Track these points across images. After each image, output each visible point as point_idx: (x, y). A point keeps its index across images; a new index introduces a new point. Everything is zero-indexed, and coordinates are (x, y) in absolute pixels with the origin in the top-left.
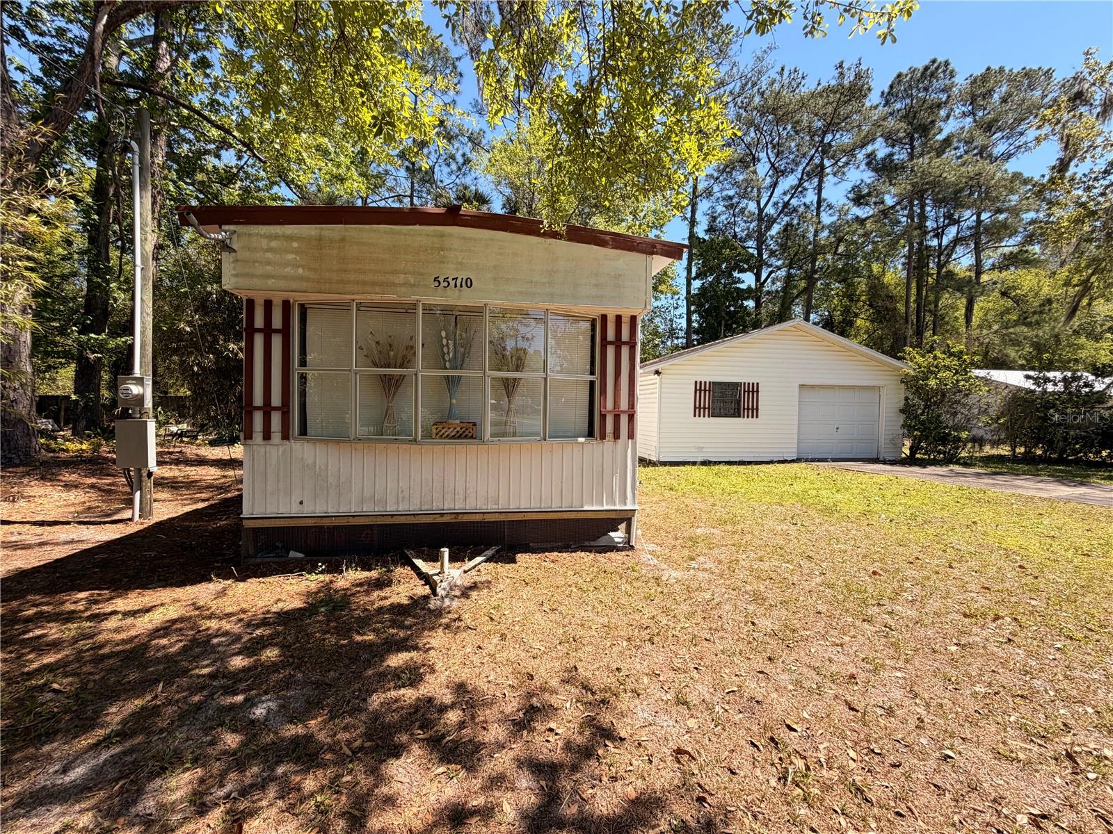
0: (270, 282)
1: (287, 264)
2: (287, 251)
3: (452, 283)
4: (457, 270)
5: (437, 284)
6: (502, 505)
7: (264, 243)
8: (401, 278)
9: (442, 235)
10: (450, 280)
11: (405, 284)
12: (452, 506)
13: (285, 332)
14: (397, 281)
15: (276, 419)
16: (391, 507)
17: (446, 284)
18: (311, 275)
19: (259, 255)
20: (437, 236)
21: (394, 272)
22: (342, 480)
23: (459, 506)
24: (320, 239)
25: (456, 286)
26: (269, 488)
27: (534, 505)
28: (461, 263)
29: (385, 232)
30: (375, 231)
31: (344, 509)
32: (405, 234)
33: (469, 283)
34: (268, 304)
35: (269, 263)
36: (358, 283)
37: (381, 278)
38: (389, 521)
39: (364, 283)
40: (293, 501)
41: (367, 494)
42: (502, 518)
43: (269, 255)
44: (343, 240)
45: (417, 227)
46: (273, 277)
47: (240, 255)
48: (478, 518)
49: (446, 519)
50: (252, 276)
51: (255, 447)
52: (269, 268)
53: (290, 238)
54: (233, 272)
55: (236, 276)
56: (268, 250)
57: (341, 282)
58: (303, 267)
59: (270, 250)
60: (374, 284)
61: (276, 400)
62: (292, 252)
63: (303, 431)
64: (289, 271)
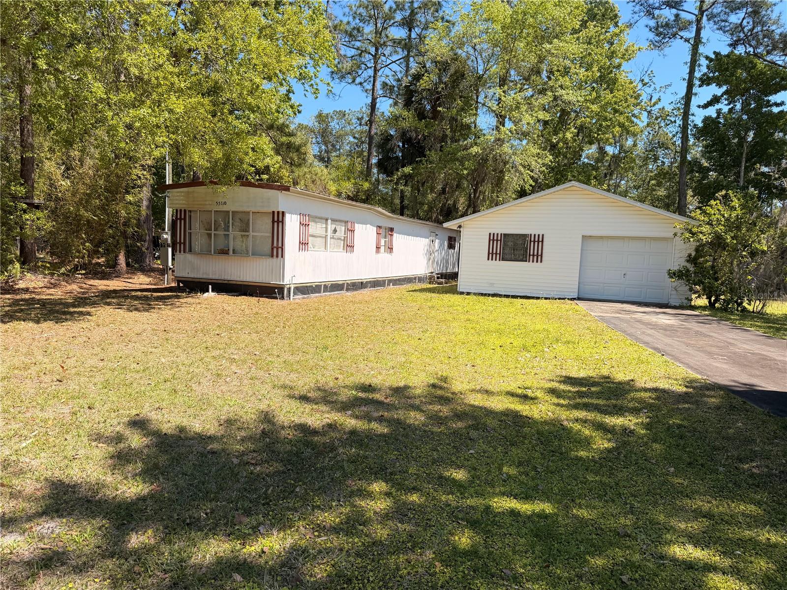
4: (222, 199)
5: (217, 204)
6: (241, 279)
7: (176, 194)
8: (207, 203)
10: (220, 202)
11: (209, 204)
13: (185, 219)
15: (182, 246)
16: (211, 277)
17: (219, 204)
21: (206, 201)
23: (229, 278)
25: (222, 204)
26: (181, 268)
27: (251, 280)
28: (223, 197)
31: (199, 276)
33: (225, 203)
34: (180, 211)
35: (177, 200)
39: (199, 204)
40: (186, 273)
41: (205, 271)
43: (177, 198)
44: (193, 192)
47: (171, 198)
48: (234, 282)
49: (226, 282)
53: (181, 192)
59: (177, 196)
61: (182, 241)
62: (182, 196)
63: (190, 251)
64: (181, 202)
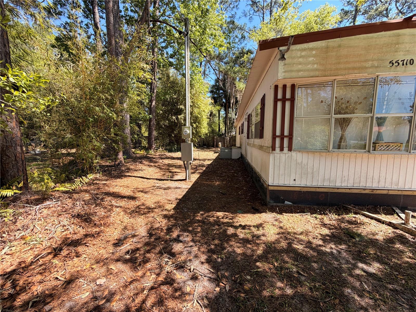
0: (301, 74)
1: (309, 63)
2: (309, 56)
3: (401, 63)
4: (405, 55)
5: (391, 65)
6: (401, 186)
7: (299, 54)
8: (370, 64)
9: (399, 35)
10: (399, 62)
11: (372, 67)
12: (371, 185)
13: (292, 100)
14: (367, 66)
15: (286, 141)
16: (338, 184)
17: (397, 64)
18: (321, 67)
19: (295, 61)
20: (396, 36)
21: (366, 61)
22: (315, 170)
23: (375, 185)
24: (327, 47)
25: (403, 65)
26: (280, 172)
28: (408, 51)
29: (364, 39)
30: (358, 39)
31: (315, 184)
32: (376, 38)
33: (411, 62)
34: (285, 87)
35: (300, 64)
36: (345, 69)
37: (358, 65)
38: (336, 191)
39: (349, 69)
40: (291, 179)
41: (327, 177)
42: (399, 193)
43: (301, 60)
44: (340, 46)
45: (383, 33)
46: (302, 71)
47: (287, 61)
49: (367, 192)
50: (291, 71)
51: (275, 154)
52: (300, 66)
53: (312, 49)
54: (283, 70)
55: (285, 72)
56: (300, 57)
57: (337, 69)
58: (317, 63)
59: (301, 57)
60: (354, 68)
61: (286, 133)
62: (312, 57)
64: (310, 67)
